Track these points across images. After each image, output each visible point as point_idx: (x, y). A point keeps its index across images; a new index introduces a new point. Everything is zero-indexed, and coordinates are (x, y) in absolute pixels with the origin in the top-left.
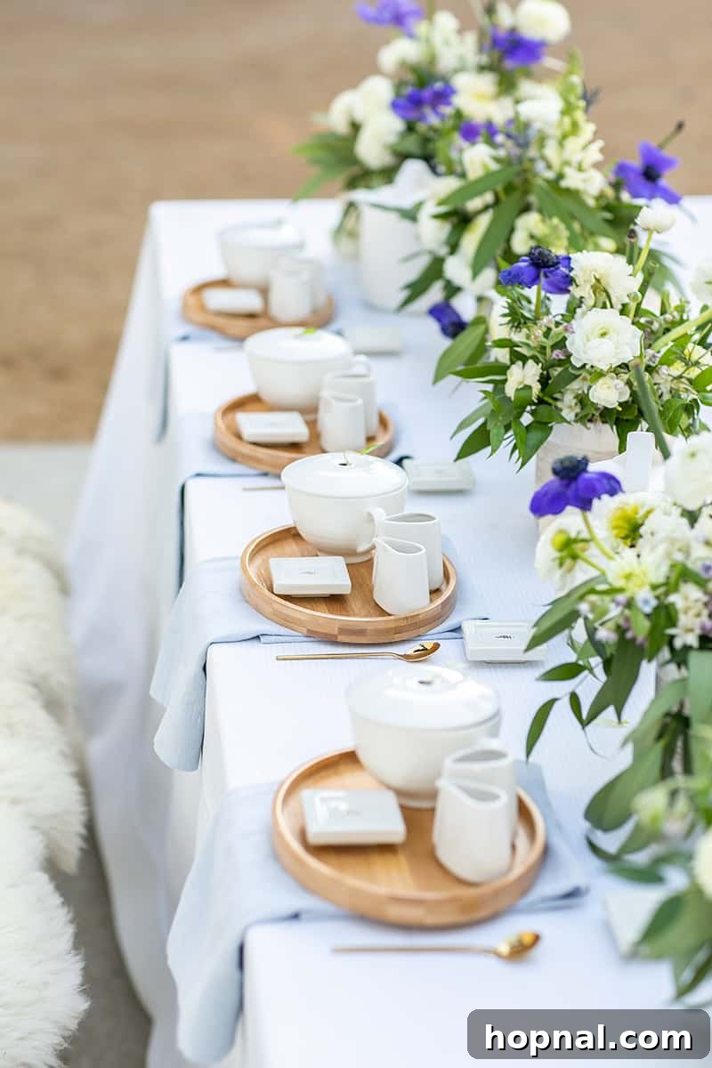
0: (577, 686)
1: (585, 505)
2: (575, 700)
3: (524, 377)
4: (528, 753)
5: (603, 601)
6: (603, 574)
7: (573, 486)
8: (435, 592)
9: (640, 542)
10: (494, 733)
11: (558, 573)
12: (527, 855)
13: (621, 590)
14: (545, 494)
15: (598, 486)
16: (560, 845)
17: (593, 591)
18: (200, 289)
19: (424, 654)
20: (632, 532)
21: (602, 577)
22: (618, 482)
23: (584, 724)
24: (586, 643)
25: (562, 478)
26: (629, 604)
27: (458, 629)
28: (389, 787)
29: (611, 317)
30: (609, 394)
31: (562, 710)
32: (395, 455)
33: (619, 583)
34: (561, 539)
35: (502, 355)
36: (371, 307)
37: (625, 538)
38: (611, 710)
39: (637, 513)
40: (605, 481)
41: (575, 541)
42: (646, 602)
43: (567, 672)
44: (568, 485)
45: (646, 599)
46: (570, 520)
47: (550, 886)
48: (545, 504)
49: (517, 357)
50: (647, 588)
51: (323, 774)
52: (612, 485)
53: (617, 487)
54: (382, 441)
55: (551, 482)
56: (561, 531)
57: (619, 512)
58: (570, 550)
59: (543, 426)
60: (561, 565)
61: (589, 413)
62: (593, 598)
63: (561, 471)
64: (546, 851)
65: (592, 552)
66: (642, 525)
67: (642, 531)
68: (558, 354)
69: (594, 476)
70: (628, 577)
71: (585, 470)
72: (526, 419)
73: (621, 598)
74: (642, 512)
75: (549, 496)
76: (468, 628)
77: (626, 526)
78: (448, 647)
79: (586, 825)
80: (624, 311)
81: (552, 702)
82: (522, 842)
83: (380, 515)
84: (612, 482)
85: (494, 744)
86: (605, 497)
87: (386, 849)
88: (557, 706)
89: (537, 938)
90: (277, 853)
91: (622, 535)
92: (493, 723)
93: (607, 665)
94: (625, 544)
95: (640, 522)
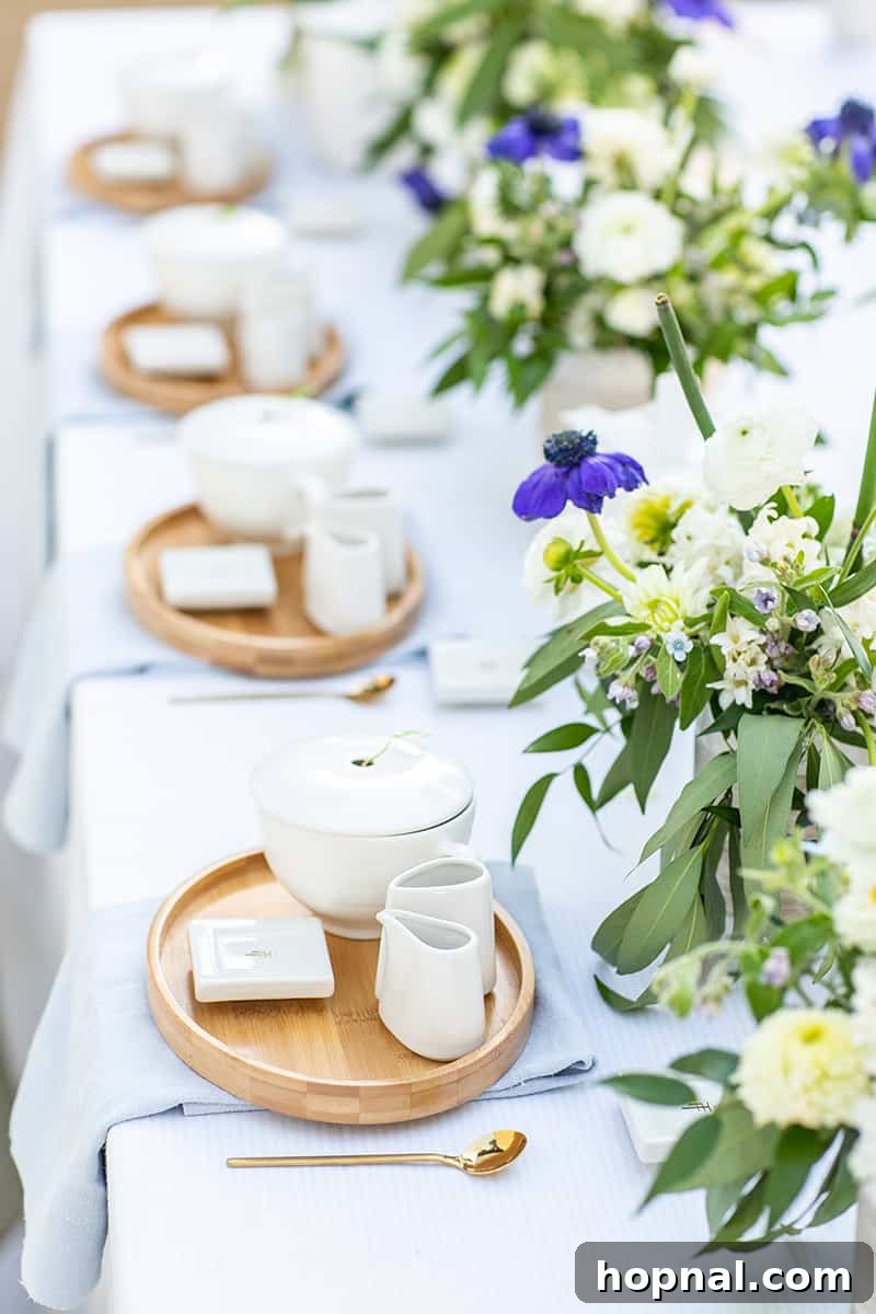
0: (586, 755)
1: (592, 503)
2: (581, 775)
3: (518, 288)
4: (516, 851)
5: (618, 642)
6: (619, 600)
7: (574, 474)
8: (393, 598)
9: (672, 549)
10: (464, 837)
11: (555, 599)
12: (509, 1012)
13: (643, 627)
14: (536, 485)
15: (610, 476)
16: (554, 993)
17: (604, 630)
18: (90, 148)
19: (374, 693)
20: (662, 531)
21: (617, 606)
22: (640, 469)
23: (594, 806)
24: (597, 691)
25: (558, 465)
26: (655, 648)
27: (422, 654)
28: (316, 914)
29: (638, 206)
30: (634, 314)
31: (564, 790)
32: (340, 391)
33: (642, 615)
34: (560, 550)
35: (490, 256)
36: (322, 166)
37: (652, 542)
38: (629, 791)
39: (667, 506)
40: (620, 469)
41: (578, 554)
42: (678, 645)
43: (572, 736)
44: (567, 474)
45: (677, 641)
46: (572, 522)
47: (541, 1059)
48: (535, 502)
49: (510, 260)
50: (681, 623)
51: (224, 886)
52: (629, 473)
53: (639, 478)
54: (327, 368)
55: (544, 468)
56: (558, 541)
57: (643, 506)
58: (570, 567)
59: (544, 356)
60: (557, 590)
61: (608, 338)
62: (603, 639)
63: (556, 454)
64: (537, 1002)
65: (602, 569)
66: (674, 525)
67: (674, 534)
68: (561, 258)
69: (606, 460)
70: (654, 605)
71: (592, 453)
72: (523, 346)
73: (643, 639)
74: (675, 506)
75: (541, 487)
76: (439, 651)
77: (653, 524)
78: (409, 680)
79: (595, 958)
80: (657, 195)
81: (549, 778)
82: (502, 991)
83: (316, 490)
84: (632, 470)
85: (462, 853)
86: (620, 491)
87: (307, 1006)
88: (555, 783)
89: (520, 1142)
90: (153, 1014)
91: (647, 538)
92: (459, 819)
93: (627, 723)
94: (653, 549)
95: (673, 519)
